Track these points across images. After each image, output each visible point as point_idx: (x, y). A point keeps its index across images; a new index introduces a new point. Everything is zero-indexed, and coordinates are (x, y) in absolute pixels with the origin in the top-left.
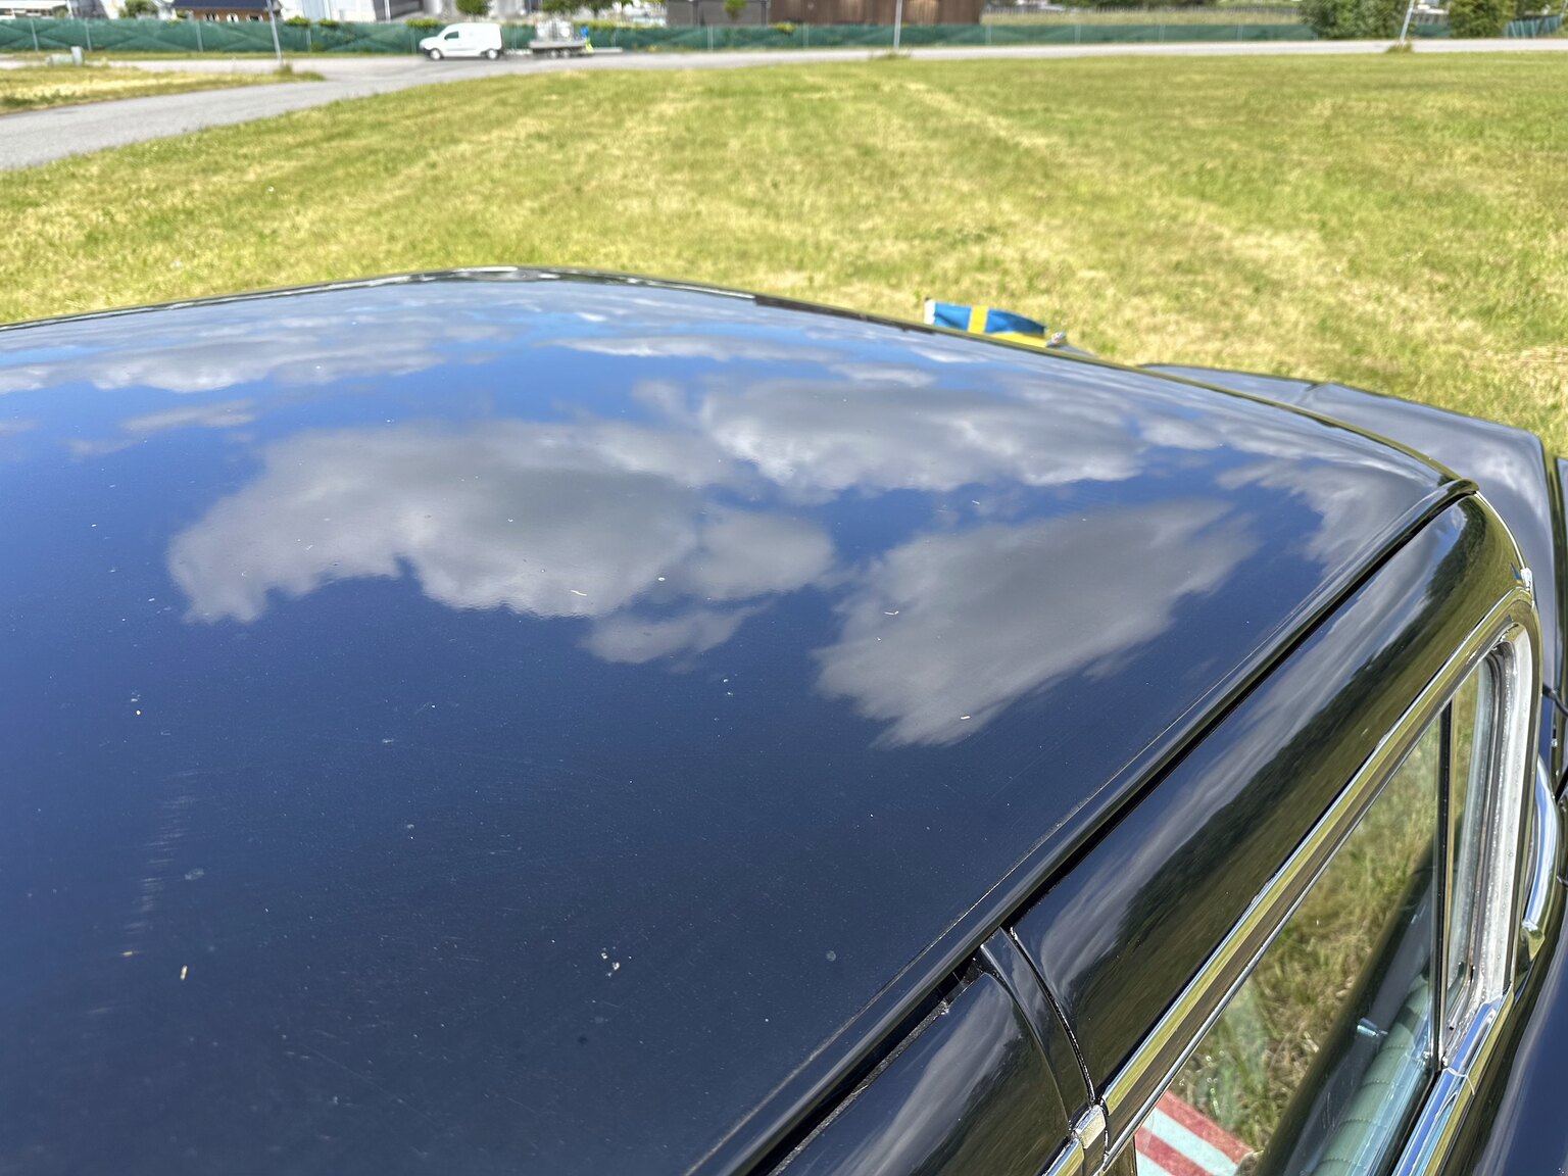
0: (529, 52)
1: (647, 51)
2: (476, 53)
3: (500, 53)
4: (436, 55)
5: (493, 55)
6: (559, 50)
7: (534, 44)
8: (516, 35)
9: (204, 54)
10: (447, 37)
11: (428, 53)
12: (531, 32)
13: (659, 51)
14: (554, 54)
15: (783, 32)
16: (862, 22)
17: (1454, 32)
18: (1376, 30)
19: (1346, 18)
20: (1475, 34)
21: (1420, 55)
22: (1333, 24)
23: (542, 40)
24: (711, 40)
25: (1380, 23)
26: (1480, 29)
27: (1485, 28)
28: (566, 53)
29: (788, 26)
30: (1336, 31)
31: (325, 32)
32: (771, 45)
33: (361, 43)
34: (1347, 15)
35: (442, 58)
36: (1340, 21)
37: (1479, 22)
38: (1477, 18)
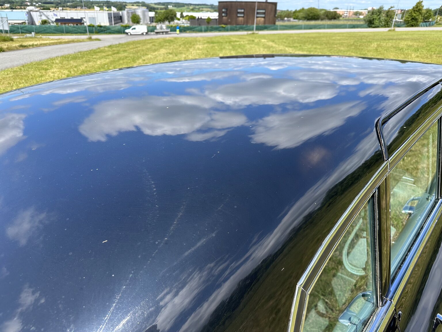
0: (154, 33)
1: (186, 33)
2: (140, 33)
3: (147, 33)
4: (129, 34)
5: (145, 34)
6: (163, 32)
7: (156, 31)
8: (150, 28)
9: (66, 34)
10: (132, 29)
11: (127, 33)
12: (155, 28)
13: (189, 32)
14: (161, 33)
15: (223, 27)
16: (243, 24)
17: (406, 25)
18: (385, 25)
19: (376, 22)
20: (412, 26)
21: (397, 32)
22: (373, 24)
23: (158, 30)
24: (203, 29)
25: (386, 23)
26: (413, 25)
27: (415, 24)
28: (164, 33)
29: (224, 26)
30: (374, 26)
31: (99, 28)
32: (220, 31)
33: (108, 31)
34: (377, 21)
35: (131, 35)
36: (375, 23)
37: (413, 23)
38: (412, 22)
